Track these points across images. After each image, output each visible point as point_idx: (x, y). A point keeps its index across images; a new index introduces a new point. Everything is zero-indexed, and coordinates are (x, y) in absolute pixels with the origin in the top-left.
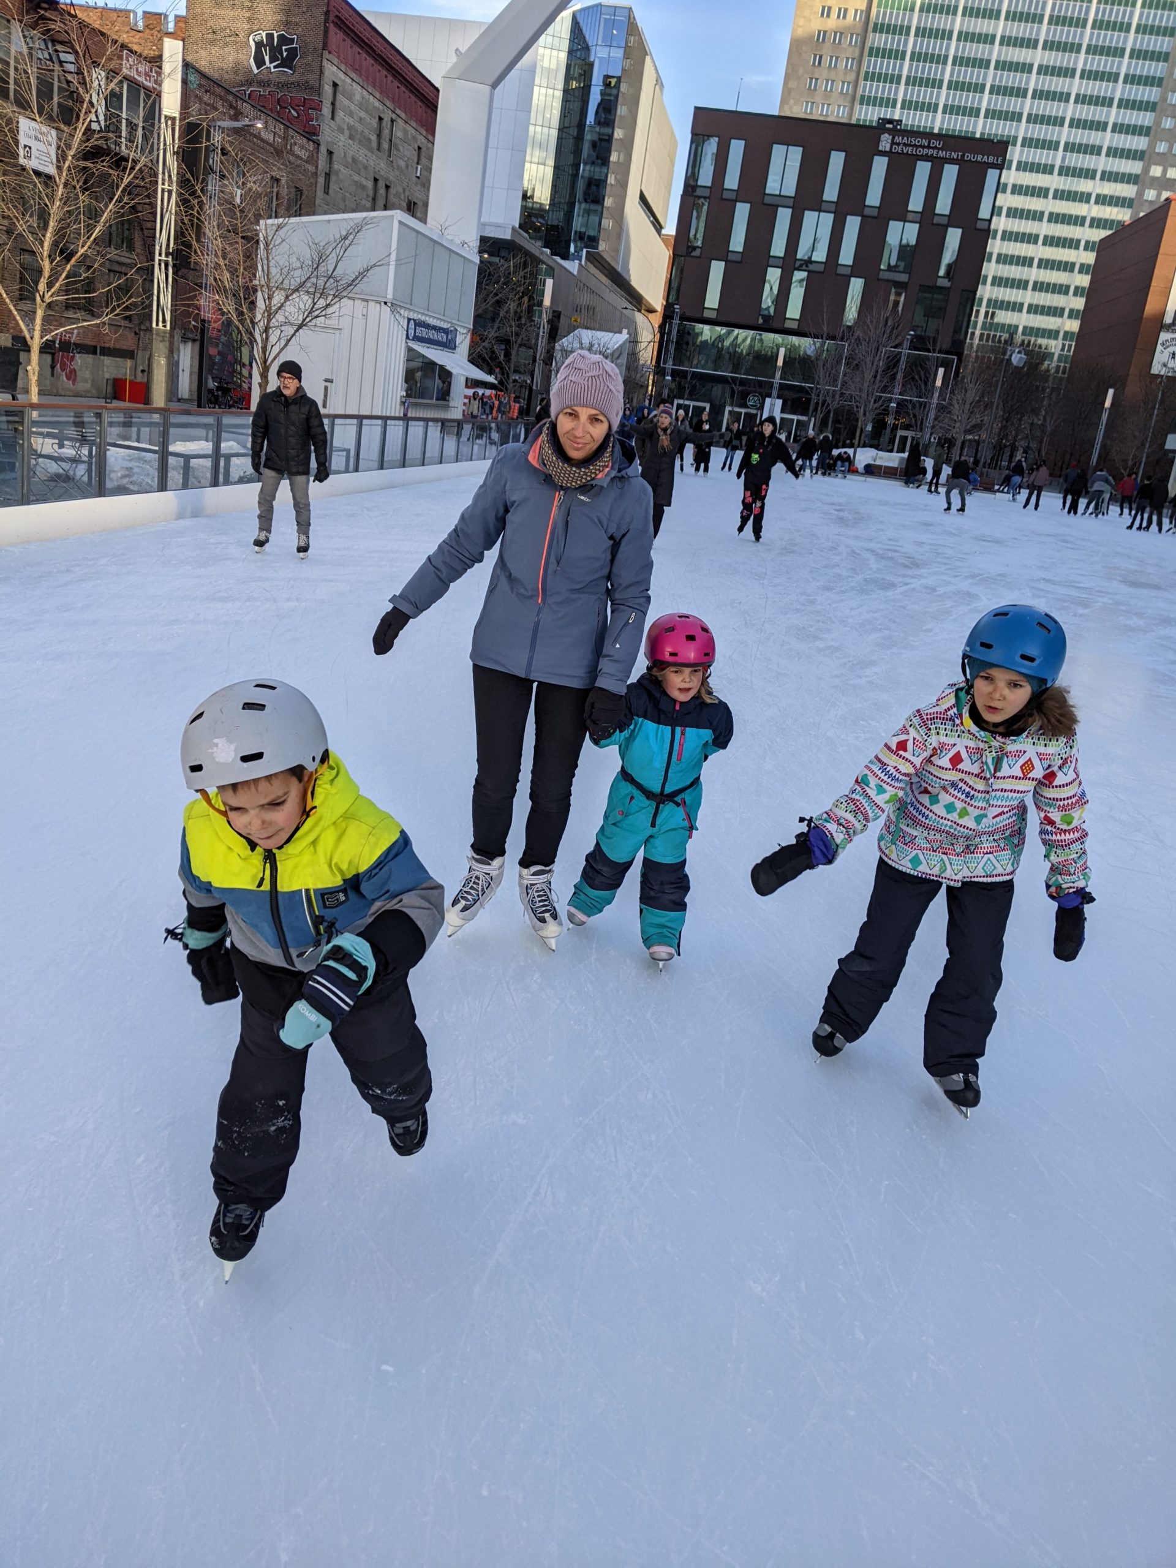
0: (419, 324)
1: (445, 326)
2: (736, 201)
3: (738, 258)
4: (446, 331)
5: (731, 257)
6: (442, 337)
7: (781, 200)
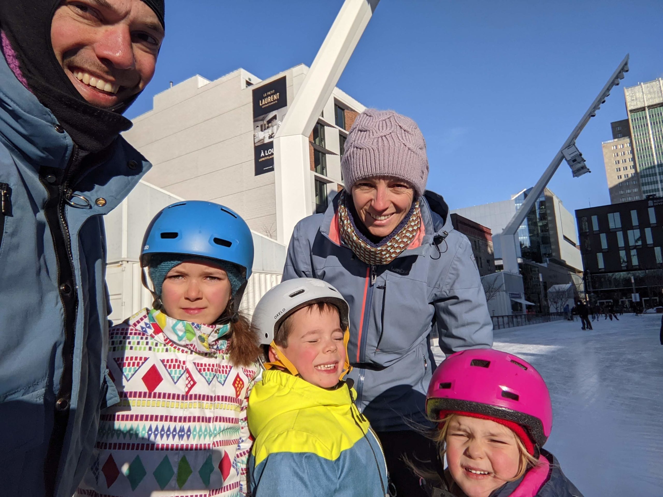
0: (511, 294)
1: (518, 293)
2: (600, 233)
3: (607, 250)
4: (518, 294)
5: (604, 251)
6: (518, 296)
7: (617, 230)
